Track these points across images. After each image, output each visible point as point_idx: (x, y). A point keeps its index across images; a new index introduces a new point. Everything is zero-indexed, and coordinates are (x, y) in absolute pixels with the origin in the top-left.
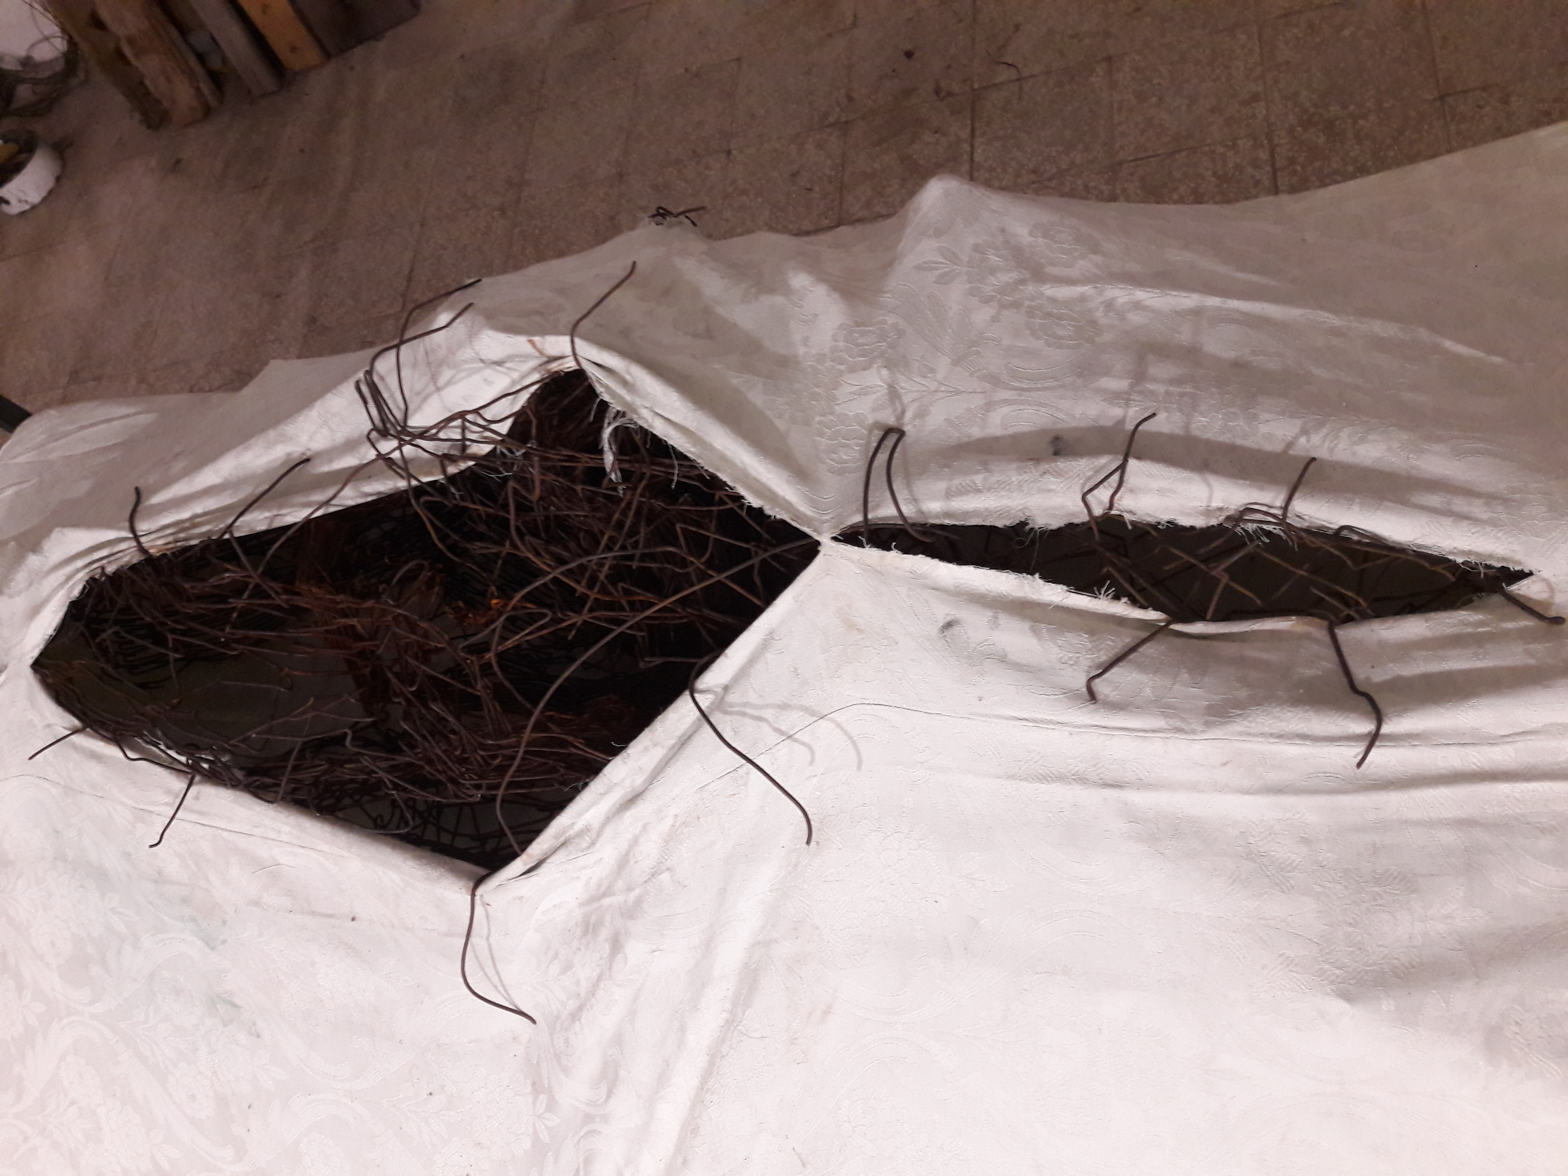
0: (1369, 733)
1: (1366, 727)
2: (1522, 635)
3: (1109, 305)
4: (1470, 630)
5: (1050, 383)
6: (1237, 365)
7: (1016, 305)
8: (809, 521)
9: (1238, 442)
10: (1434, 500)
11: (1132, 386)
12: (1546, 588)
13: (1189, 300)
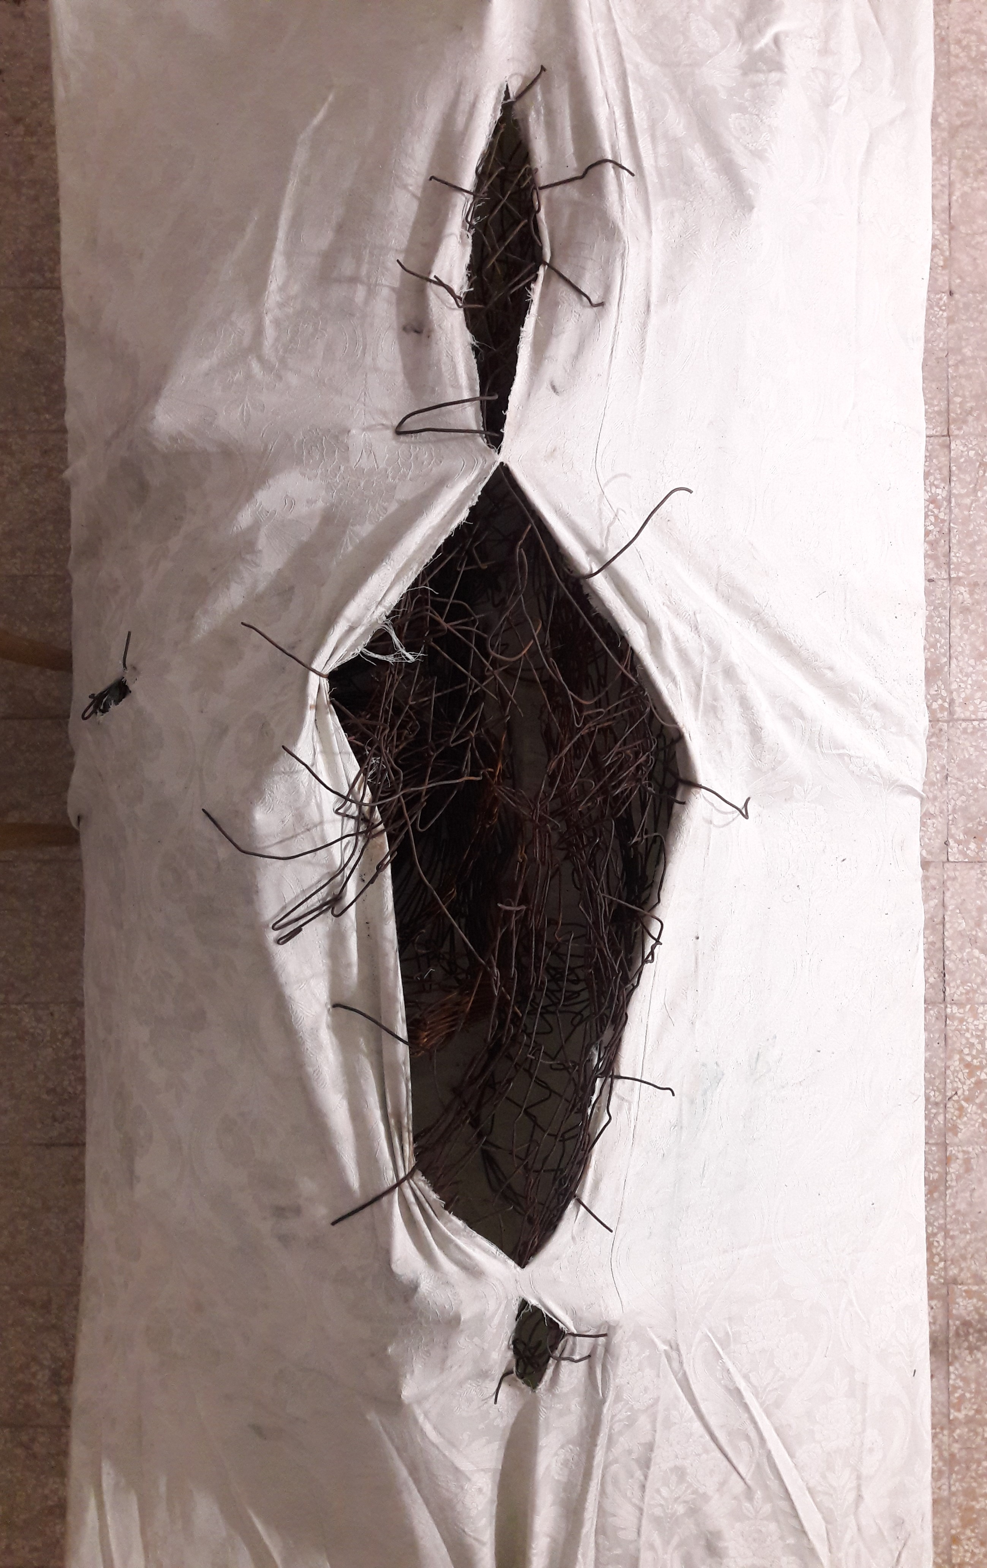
0: (613, 168)
1: (610, 169)
2: (547, 91)
3: (281, 305)
4: (542, 118)
5: (359, 332)
6: (340, 229)
7: (283, 361)
8: (483, 472)
9: (410, 224)
10: (460, 120)
11: (362, 283)
12: (515, 77)
13: (278, 261)
